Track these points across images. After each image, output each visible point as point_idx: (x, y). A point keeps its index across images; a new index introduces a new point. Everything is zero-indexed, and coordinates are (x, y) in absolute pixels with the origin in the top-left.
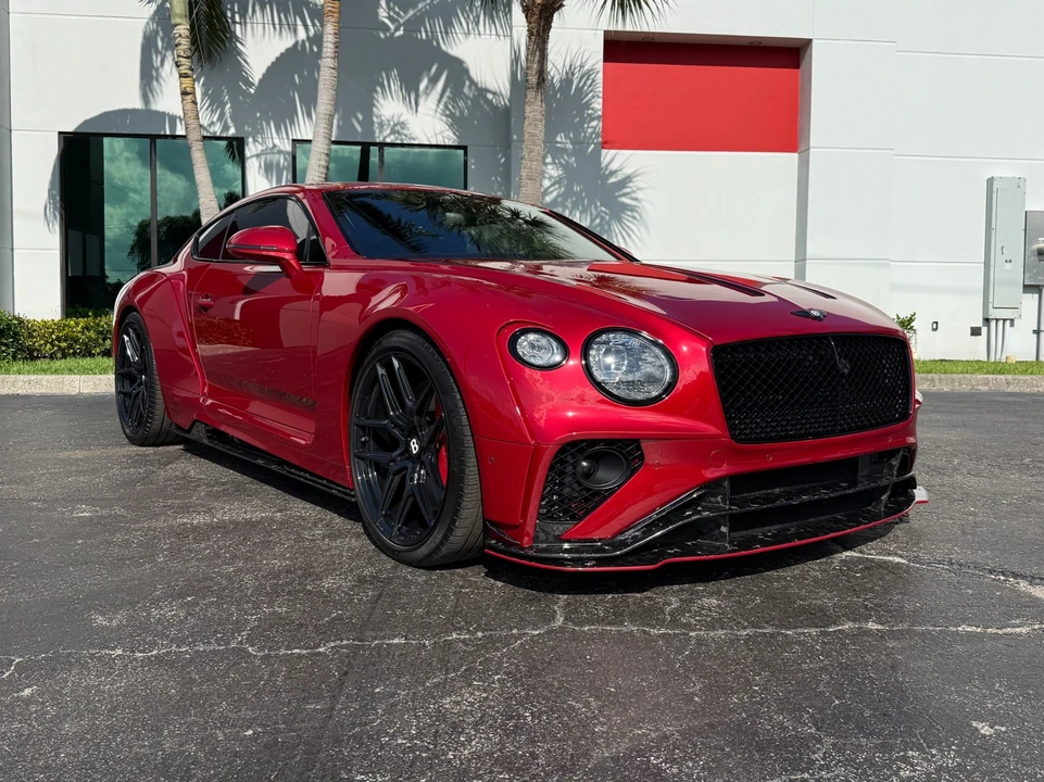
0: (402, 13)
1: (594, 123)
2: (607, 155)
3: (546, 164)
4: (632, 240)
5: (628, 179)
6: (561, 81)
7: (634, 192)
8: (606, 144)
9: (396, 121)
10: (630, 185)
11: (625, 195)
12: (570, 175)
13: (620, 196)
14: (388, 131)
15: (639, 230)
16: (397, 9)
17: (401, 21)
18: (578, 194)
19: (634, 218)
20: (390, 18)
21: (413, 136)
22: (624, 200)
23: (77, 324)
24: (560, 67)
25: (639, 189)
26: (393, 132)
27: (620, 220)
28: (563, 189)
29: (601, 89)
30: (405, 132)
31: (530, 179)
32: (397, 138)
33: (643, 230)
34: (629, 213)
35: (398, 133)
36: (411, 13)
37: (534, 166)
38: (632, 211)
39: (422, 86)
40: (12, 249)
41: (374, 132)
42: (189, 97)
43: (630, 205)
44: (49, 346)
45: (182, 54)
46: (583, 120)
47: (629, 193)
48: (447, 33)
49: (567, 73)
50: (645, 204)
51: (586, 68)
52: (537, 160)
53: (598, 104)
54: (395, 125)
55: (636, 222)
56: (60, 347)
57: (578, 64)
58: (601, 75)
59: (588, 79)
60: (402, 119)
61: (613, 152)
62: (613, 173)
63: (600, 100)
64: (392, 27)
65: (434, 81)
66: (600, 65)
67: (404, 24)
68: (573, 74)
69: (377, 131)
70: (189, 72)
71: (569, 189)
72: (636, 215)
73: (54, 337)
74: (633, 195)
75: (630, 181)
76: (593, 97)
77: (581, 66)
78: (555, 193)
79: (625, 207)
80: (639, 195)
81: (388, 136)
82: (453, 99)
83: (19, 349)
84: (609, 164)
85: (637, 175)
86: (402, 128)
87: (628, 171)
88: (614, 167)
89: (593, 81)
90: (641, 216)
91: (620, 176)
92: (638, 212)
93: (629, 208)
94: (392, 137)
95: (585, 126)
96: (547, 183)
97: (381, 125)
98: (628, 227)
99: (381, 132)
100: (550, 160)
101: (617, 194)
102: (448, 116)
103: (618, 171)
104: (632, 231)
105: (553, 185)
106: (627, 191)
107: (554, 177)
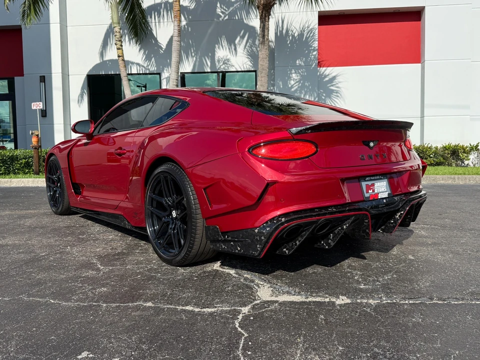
0: (227, 9)
1: (315, 53)
2: (323, 69)
3: (292, 74)
5: (334, 78)
6: (298, 35)
7: (337, 84)
8: (320, 64)
9: (225, 58)
10: (336, 81)
11: (332, 86)
12: (303, 79)
13: (330, 86)
14: (222, 64)
15: (340, 102)
16: (225, 8)
17: (227, 13)
18: (308, 87)
19: (338, 96)
20: (222, 12)
21: (233, 64)
22: (332, 88)
24: (298, 28)
25: (340, 82)
26: (224, 63)
27: (330, 98)
28: (300, 85)
29: (317, 37)
30: (229, 63)
31: (261, 86)
32: (226, 66)
33: (342, 102)
34: (335, 94)
35: (226, 63)
36: (231, 9)
38: (337, 93)
39: (237, 41)
40: (70, 124)
42: (121, 58)
45: (117, 39)
46: (309, 52)
47: (335, 85)
48: (247, 16)
49: (301, 31)
50: (343, 89)
51: (311, 27)
52: (265, 77)
53: (316, 44)
54: (225, 60)
55: (338, 98)
57: (307, 26)
58: (317, 31)
59: (311, 33)
60: (228, 58)
61: (324, 68)
62: (326, 76)
63: (317, 42)
64: (223, 16)
65: (243, 37)
66: (317, 26)
67: (228, 14)
68: (304, 31)
69: (217, 64)
70: (120, 47)
71: (303, 84)
72: (338, 95)
74: (337, 85)
75: (335, 79)
76: (314, 41)
77: (308, 27)
78: (297, 87)
79: (333, 91)
80: (339, 85)
81: (222, 65)
82: (251, 47)
84: (323, 73)
85: (339, 76)
86: (228, 62)
87: (333, 75)
88: (327, 73)
89: (314, 34)
90: (341, 95)
91: (330, 77)
92: (339, 93)
93: (335, 91)
94: (224, 66)
95: (311, 54)
96: (292, 82)
97: (219, 61)
98: (334, 100)
99: (219, 64)
100: (293, 71)
101: (328, 85)
102: (248, 55)
103: (328, 75)
104: (337, 103)
105: (295, 83)
106: (334, 84)
107: (296, 80)
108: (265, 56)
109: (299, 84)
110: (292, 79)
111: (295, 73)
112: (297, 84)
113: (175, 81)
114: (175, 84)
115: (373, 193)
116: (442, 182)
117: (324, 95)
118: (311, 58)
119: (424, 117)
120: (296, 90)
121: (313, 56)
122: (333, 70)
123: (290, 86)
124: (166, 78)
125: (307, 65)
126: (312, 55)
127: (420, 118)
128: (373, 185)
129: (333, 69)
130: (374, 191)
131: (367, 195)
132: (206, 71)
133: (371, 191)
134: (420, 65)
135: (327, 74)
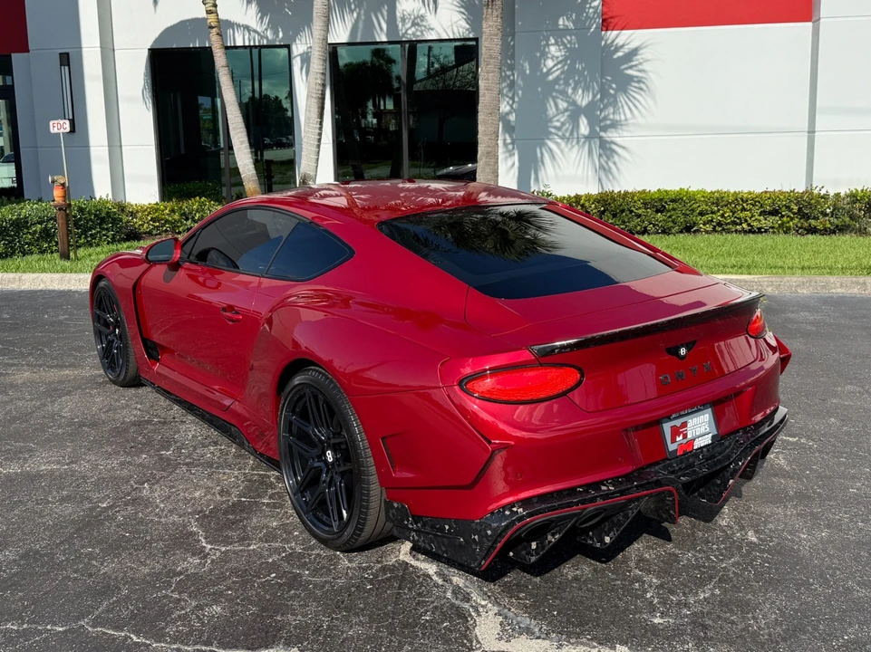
2: (612, 34)
3: (548, 45)
4: (640, 112)
5: (634, 52)
7: (640, 64)
8: (607, 24)
9: (416, 13)
10: (638, 57)
11: (631, 67)
12: (572, 55)
13: (627, 69)
14: (409, 25)
15: (645, 100)
18: (581, 73)
19: (641, 89)
21: (431, 27)
22: (629, 72)
23: (166, 208)
25: (647, 61)
26: (414, 24)
27: (625, 92)
28: (566, 67)
30: (424, 23)
31: (487, 90)
32: (417, 30)
33: (650, 101)
34: (636, 85)
35: (418, 24)
37: (490, 78)
38: (639, 82)
40: (121, 146)
41: (397, 26)
42: (214, 29)
43: (637, 77)
44: (146, 225)
47: (635, 66)
50: (651, 74)
52: (494, 72)
54: (415, 18)
55: (642, 92)
60: (420, 14)
61: (615, 33)
62: (618, 49)
69: (400, 25)
70: (212, 8)
71: (572, 67)
72: (643, 86)
73: (149, 218)
74: (640, 67)
75: (636, 55)
78: (558, 73)
79: (631, 78)
80: (646, 66)
81: (410, 28)
83: (117, 232)
84: (613, 41)
85: (646, 47)
86: (422, 21)
87: (633, 45)
88: (620, 41)
90: (647, 86)
91: (626, 49)
92: (644, 83)
93: (636, 79)
94: (413, 29)
95: (588, 6)
96: (550, 63)
97: (403, 20)
98: (634, 98)
99: (403, 25)
100: (553, 41)
101: (623, 67)
102: (462, 7)
103: (622, 46)
104: (638, 101)
105: (554, 66)
106: (633, 63)
107: (557, 58)
108: (495, 31)
109: (563, 67)
110: (549, 56)
111: (556, 43)
112: (559, 66)
113: (319, 76)
114: (319, 81)
115: (685, 441)
116: (839, 290)
117: (614, 86)
118: (587, 13)
119: (814, 132)
120: (558, 79)
121: (591, 10)
122: (632, 38)
123: (545, 70)
124: (301, 55)
125: (581, 28)
126: (590, 7)
127: (807, 134)
128: (684, 424)
129: (632, 34)
130: (685, 436)
131: (672, 447)
132: (378, 40)
133: (681, 437)
134: (810, 24)
135: (621, 43)
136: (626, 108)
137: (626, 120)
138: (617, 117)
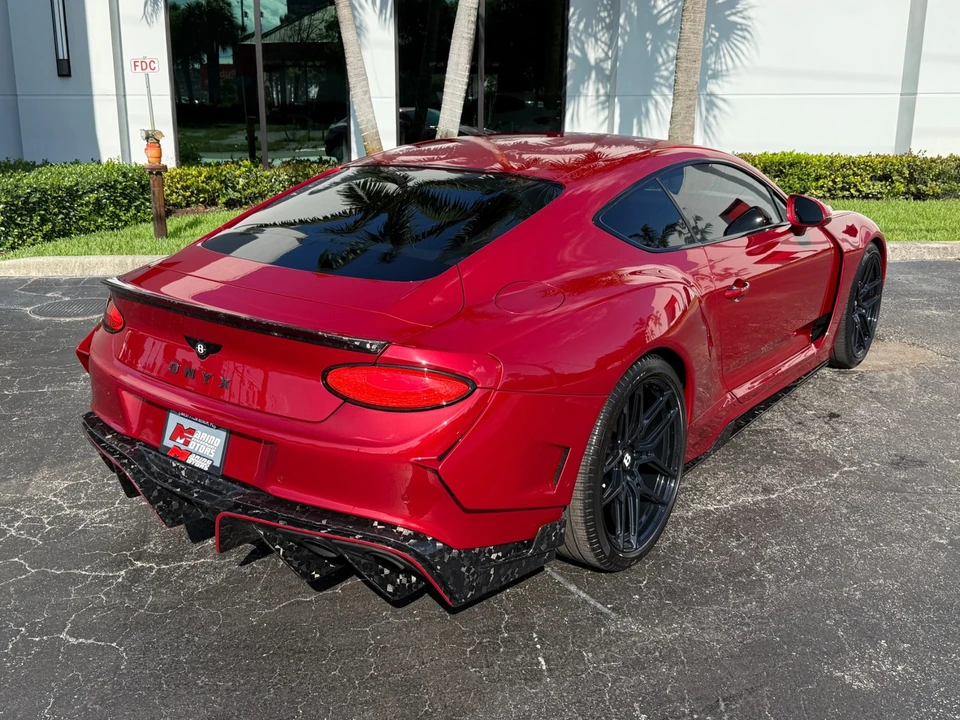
4: (741, 61)
7: (744, 10)
10: (743, 2)
11: (734, 14)
13: (731, 15)
15: (747, 49)
19: (744, 38)
22: (733, 18)
25: (751, 7)
27: (728, 40)
28: (676, 11)
33: (753, 51)
34: (740, 33)
38: (742, 30)
43: (741, 24)
47: (740, 12)
50: (754, 21)
55: (745, 42)
56: (184, 196)
72: (746, 35)
74: (746, 13)
78: (668, 16)
79: (734, 25)
80: (750, 13)
90: (751, 35)
92: (749, 32)
93: (739, 27)
96: (660, 5)
98: (736, 46)
101: (728, 12)
104: (741, 51)
105: (666, 7)
106: (738, 9)
109: (673, 9)
112: (670, 8)
117: (717, 34)
120: (669, 22)
123: (655, 12)
136: (728, 57)
137: (727, 70)
138: (718, 67)
